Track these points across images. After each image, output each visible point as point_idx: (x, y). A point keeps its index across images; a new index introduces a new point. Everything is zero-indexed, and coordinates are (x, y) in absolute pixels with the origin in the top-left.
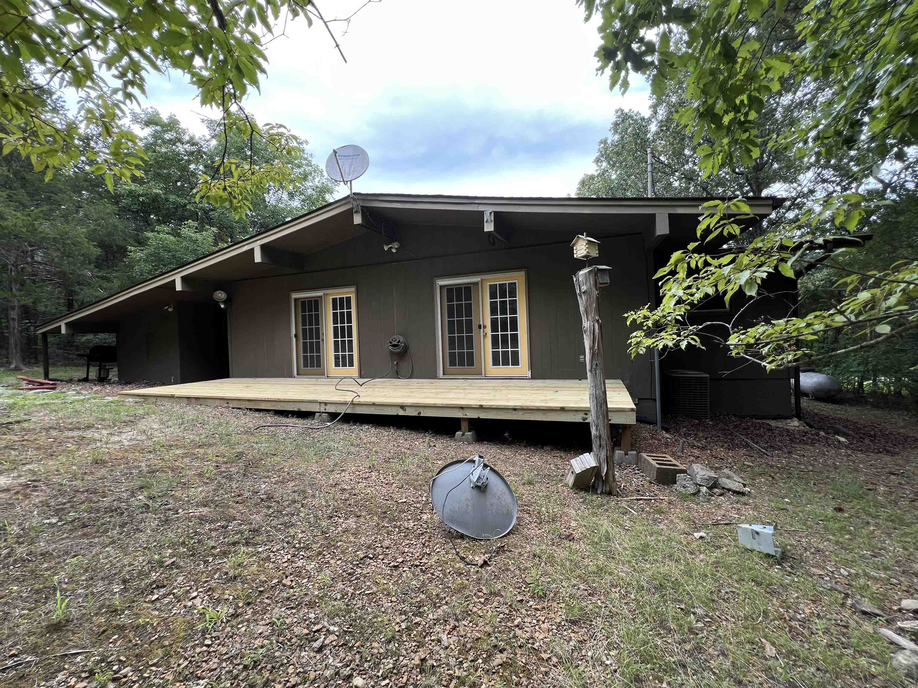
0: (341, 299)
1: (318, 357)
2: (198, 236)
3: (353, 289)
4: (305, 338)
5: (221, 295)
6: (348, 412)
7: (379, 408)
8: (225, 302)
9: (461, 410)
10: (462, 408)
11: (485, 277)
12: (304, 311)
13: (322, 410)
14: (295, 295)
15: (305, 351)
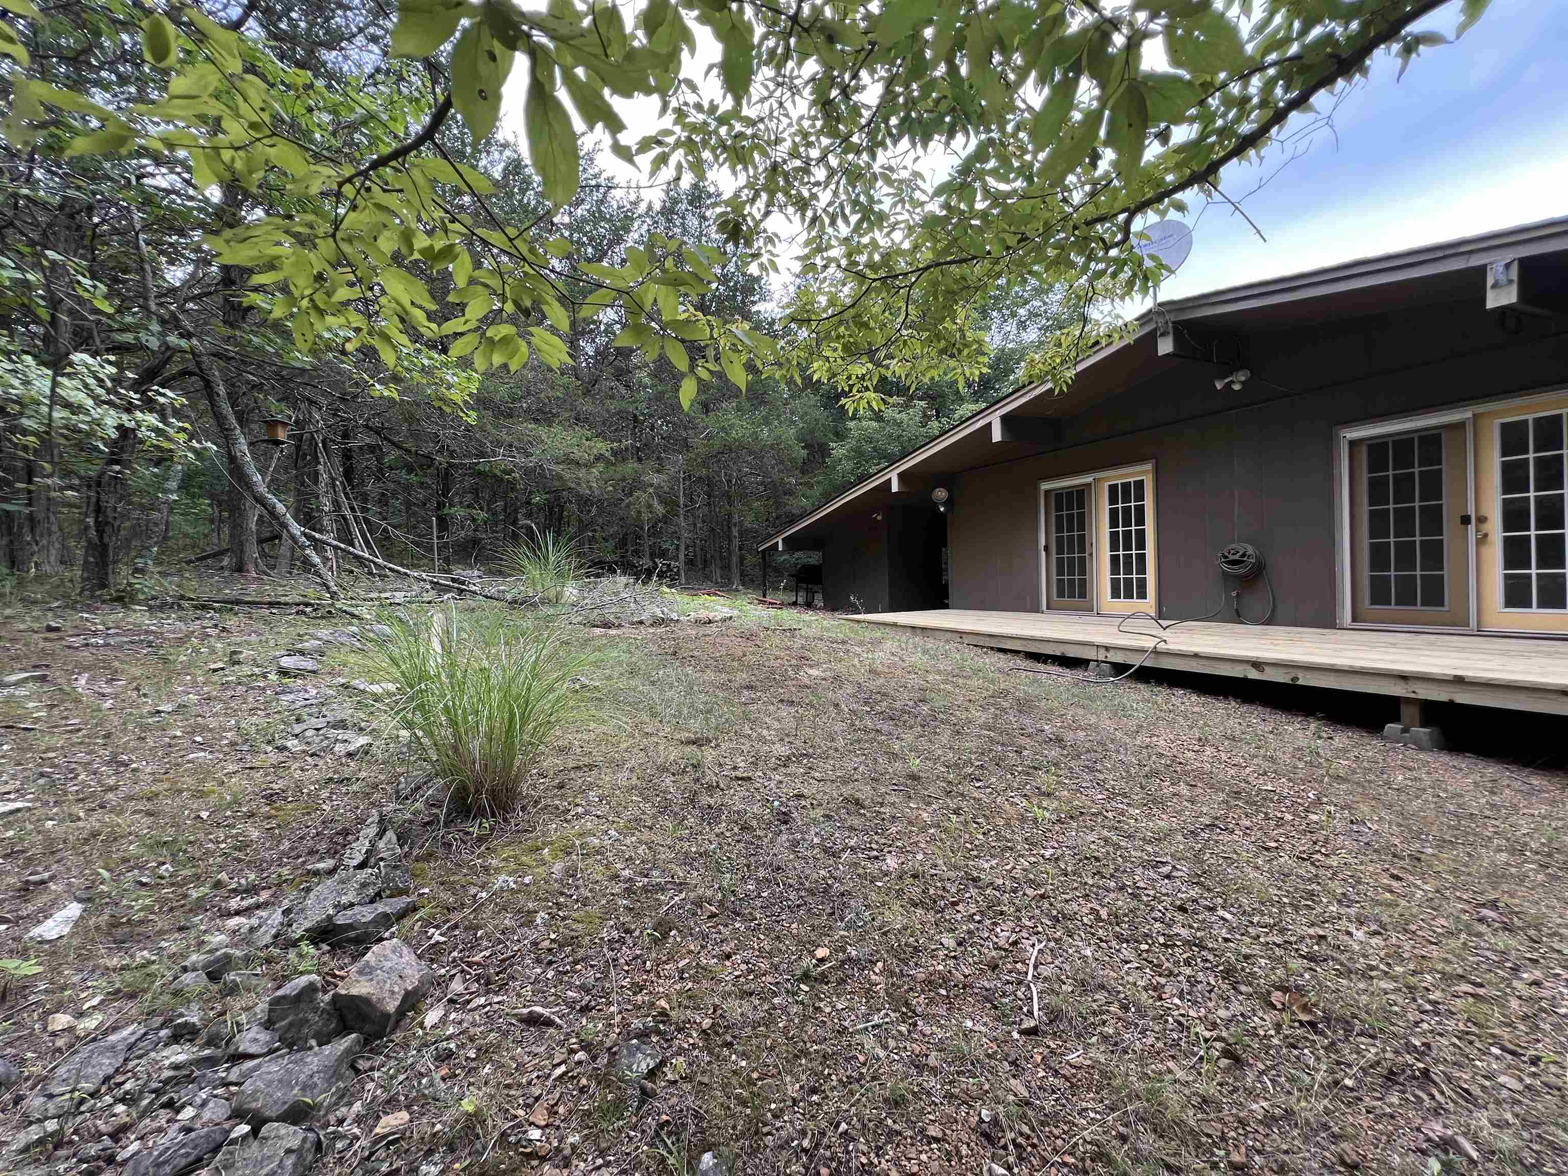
0: (1126, 486)
1: (1083, 583)
2: (903, 416)
3: (1149, 467)
4: (1060, 551)
5: (941, 494)
6: (1146, 664)
7: (1206, 662)
8: (945, 504)
9: (1402, 683)
10: (1404, 677)
11: (1481, 408)
12: (1059, 508)
13: (1101, 657)
14: (1045, 486)
15: (1060, 572)
